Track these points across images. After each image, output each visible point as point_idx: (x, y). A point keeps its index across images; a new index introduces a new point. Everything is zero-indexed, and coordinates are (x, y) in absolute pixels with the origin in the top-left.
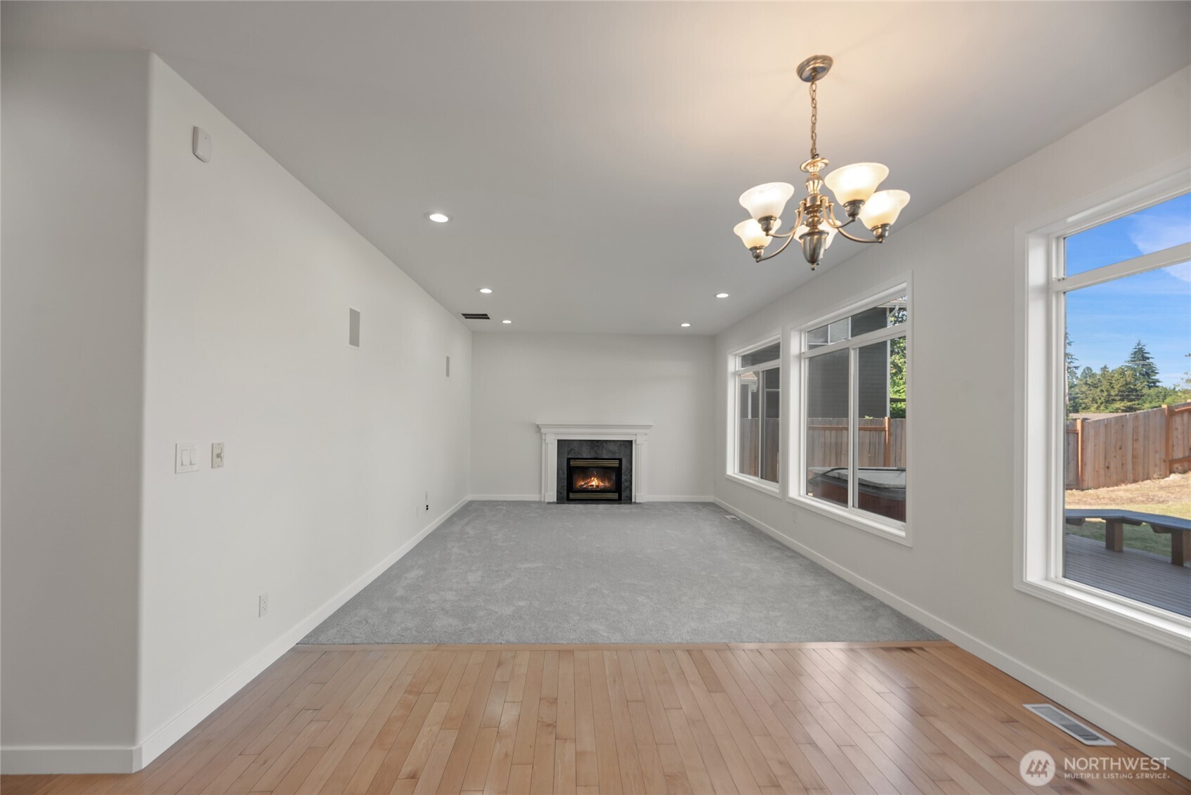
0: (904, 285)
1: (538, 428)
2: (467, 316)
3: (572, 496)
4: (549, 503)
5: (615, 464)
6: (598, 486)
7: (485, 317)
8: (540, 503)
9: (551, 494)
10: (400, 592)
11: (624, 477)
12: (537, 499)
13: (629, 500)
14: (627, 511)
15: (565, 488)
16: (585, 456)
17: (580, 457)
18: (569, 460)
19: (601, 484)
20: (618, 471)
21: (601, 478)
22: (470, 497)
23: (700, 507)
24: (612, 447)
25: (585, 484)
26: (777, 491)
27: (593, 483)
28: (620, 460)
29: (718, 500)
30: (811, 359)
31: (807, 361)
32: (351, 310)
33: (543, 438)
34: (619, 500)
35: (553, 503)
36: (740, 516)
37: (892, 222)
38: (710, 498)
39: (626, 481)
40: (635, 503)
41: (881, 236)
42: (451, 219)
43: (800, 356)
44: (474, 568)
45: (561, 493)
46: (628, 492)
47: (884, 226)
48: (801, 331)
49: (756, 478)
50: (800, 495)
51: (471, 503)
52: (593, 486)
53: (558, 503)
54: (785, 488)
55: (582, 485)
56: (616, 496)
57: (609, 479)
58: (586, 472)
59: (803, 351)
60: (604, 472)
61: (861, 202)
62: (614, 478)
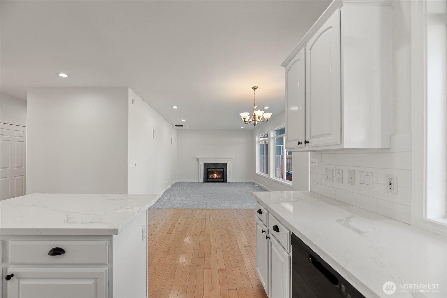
0: (284, 125)
1: (198, 159)
2: (176, 126)
3: (208, 180)
4: (201, 182)
5: (222, 170)
6: (216, 177)
7: (182, 126)
8: (198, 182)
9: (202, 180)
10: (165, 201)
11: (224, 174)
12: (198, 181)
13: (226, 181)
14: (225, 184)
15: (206, 178)
16: (212, 168)
17: (211, 168)
18: (207, 169)
19: (218, 176)
20: (223, 172)
21: (218, 174)
22: (177, 181)
23: (248, 183)
24: (221, 165)
25: (212, 176)
26: (268, 177)
27: (215, 176)
28: (223, 169)
29: (255, 181)
30: (276, 138)
31: (275, 139)
32: (153, 129)
33: (199, 162)
34: (223, 182)
35: (203, 182)
36: (259, 185)
37: (269, 118)
38: (252, 181)
39: (225, 175)
40: (228, 182)
41: (267, 121)
42: (178, 107)
43: (273, 138)
44: (182, 196)
45: (205, 179)
46: (226, 179)
47: (268, 119)
48: (273, 130)
49: (264, 174)
50: (273, 178)
51: (177, 182)
52: (215, 177)
53: (204, 182)
54: (269, 176)
55: (211, 177)
56: (222, 180)
57: (220, 175)
58: (213, 173)
59: (274, 136)
60: (218, 173)
61: (260, 117)
62: (221, 174)
